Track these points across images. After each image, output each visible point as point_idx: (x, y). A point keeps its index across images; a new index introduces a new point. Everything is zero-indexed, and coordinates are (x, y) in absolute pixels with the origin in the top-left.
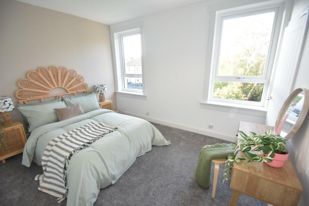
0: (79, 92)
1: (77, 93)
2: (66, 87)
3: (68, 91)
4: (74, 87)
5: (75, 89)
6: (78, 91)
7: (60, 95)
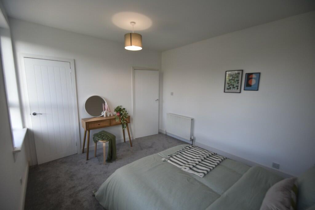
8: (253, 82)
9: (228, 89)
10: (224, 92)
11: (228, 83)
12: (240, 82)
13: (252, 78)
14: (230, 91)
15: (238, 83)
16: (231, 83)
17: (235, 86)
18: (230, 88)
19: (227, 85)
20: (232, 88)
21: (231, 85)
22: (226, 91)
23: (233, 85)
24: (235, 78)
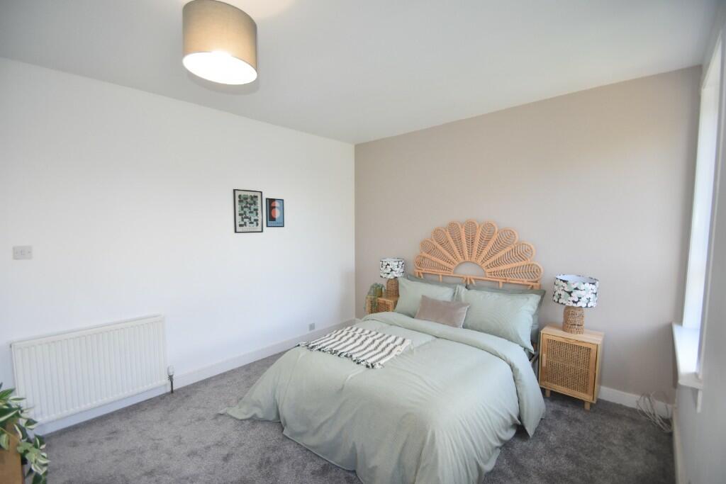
0: (511, 281)
1: (506, 283)
2: (484, 265)
3: (487, 274)
4: (502, 268)
5: (504, 273)
6: (508, 278)
7: (468, 277)
8: (277, 214)
9: (241, 225)
10: (236, 232)
11: (240, 215)
12: (259, 212)
13: (274, 207)
14: (244, 229)
15: (257, 214)
16: (245, 212)
17: (252, 221)
18: (245, 224)
19: (239, 218)
20: (248, 223)
21: (246, 218)
22: (239, 229)
23: (250, 219)
24: (251, 204)
